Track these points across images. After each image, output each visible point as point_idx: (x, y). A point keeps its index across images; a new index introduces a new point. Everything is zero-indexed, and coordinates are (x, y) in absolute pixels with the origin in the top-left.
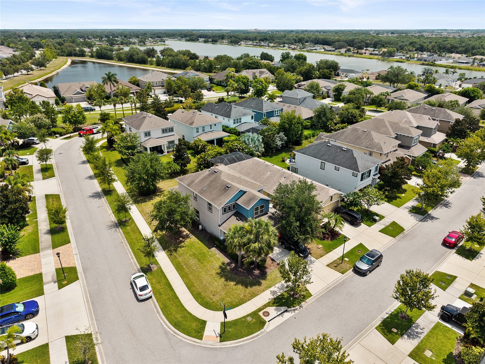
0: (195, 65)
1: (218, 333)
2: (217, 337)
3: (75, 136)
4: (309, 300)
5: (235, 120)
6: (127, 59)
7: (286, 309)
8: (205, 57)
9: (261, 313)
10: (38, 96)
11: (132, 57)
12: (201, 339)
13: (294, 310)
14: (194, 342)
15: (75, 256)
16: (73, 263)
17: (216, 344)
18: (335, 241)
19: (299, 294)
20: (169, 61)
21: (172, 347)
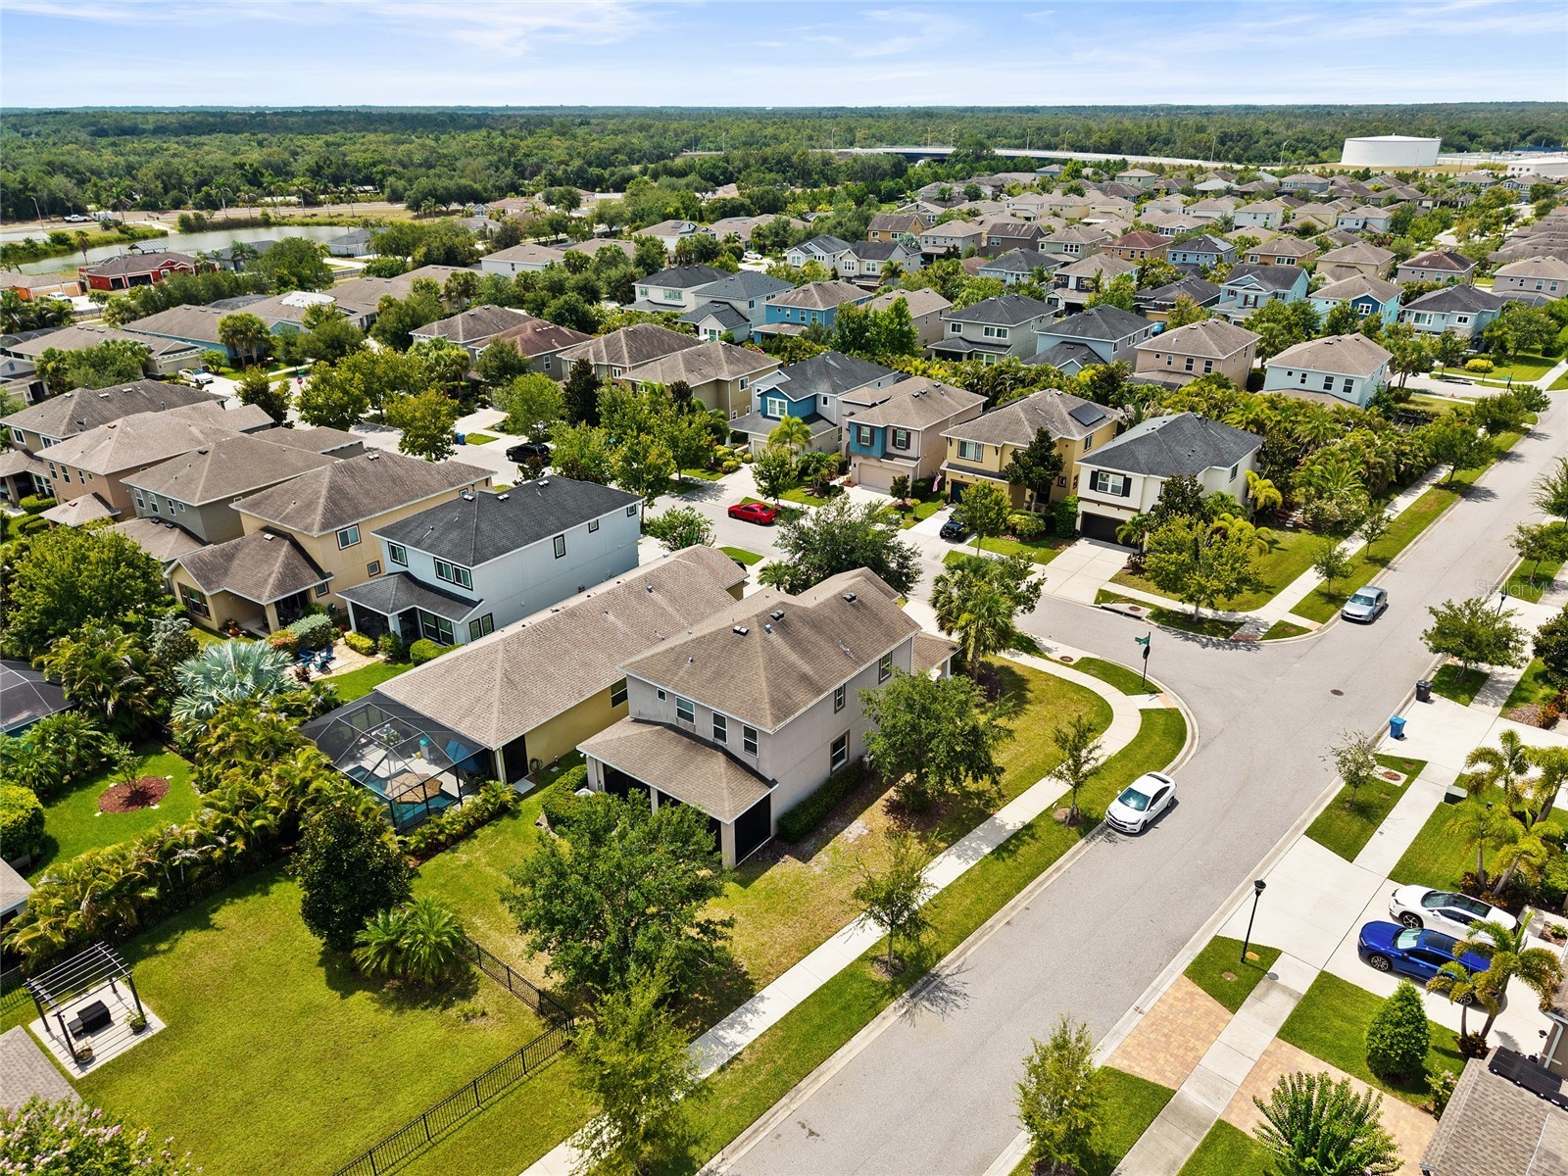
15: (1146, 1010)
16: (1178, 989)
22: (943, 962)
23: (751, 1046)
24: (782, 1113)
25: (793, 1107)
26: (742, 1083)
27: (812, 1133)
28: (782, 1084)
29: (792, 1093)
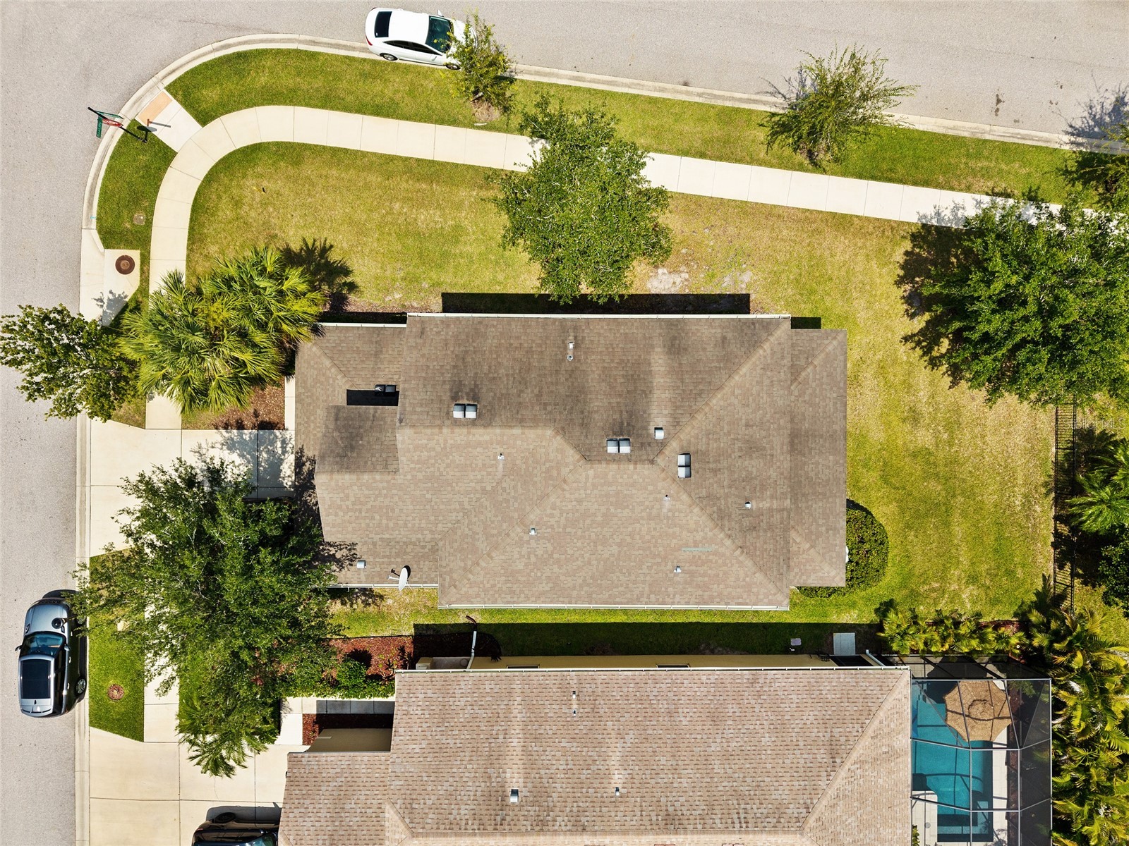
1: (156, 130)
9: (135, 255)
12: (168, 88)
14: (174, 71)
17: (134, 108)
21: (192, 21)
22: (773, 110)
23: (968, 189)
24: (998, 132)
25: (987, 128)
26: (1000, 171)
27: (999, 101)
28: (979, 147)
29: (979, 136)
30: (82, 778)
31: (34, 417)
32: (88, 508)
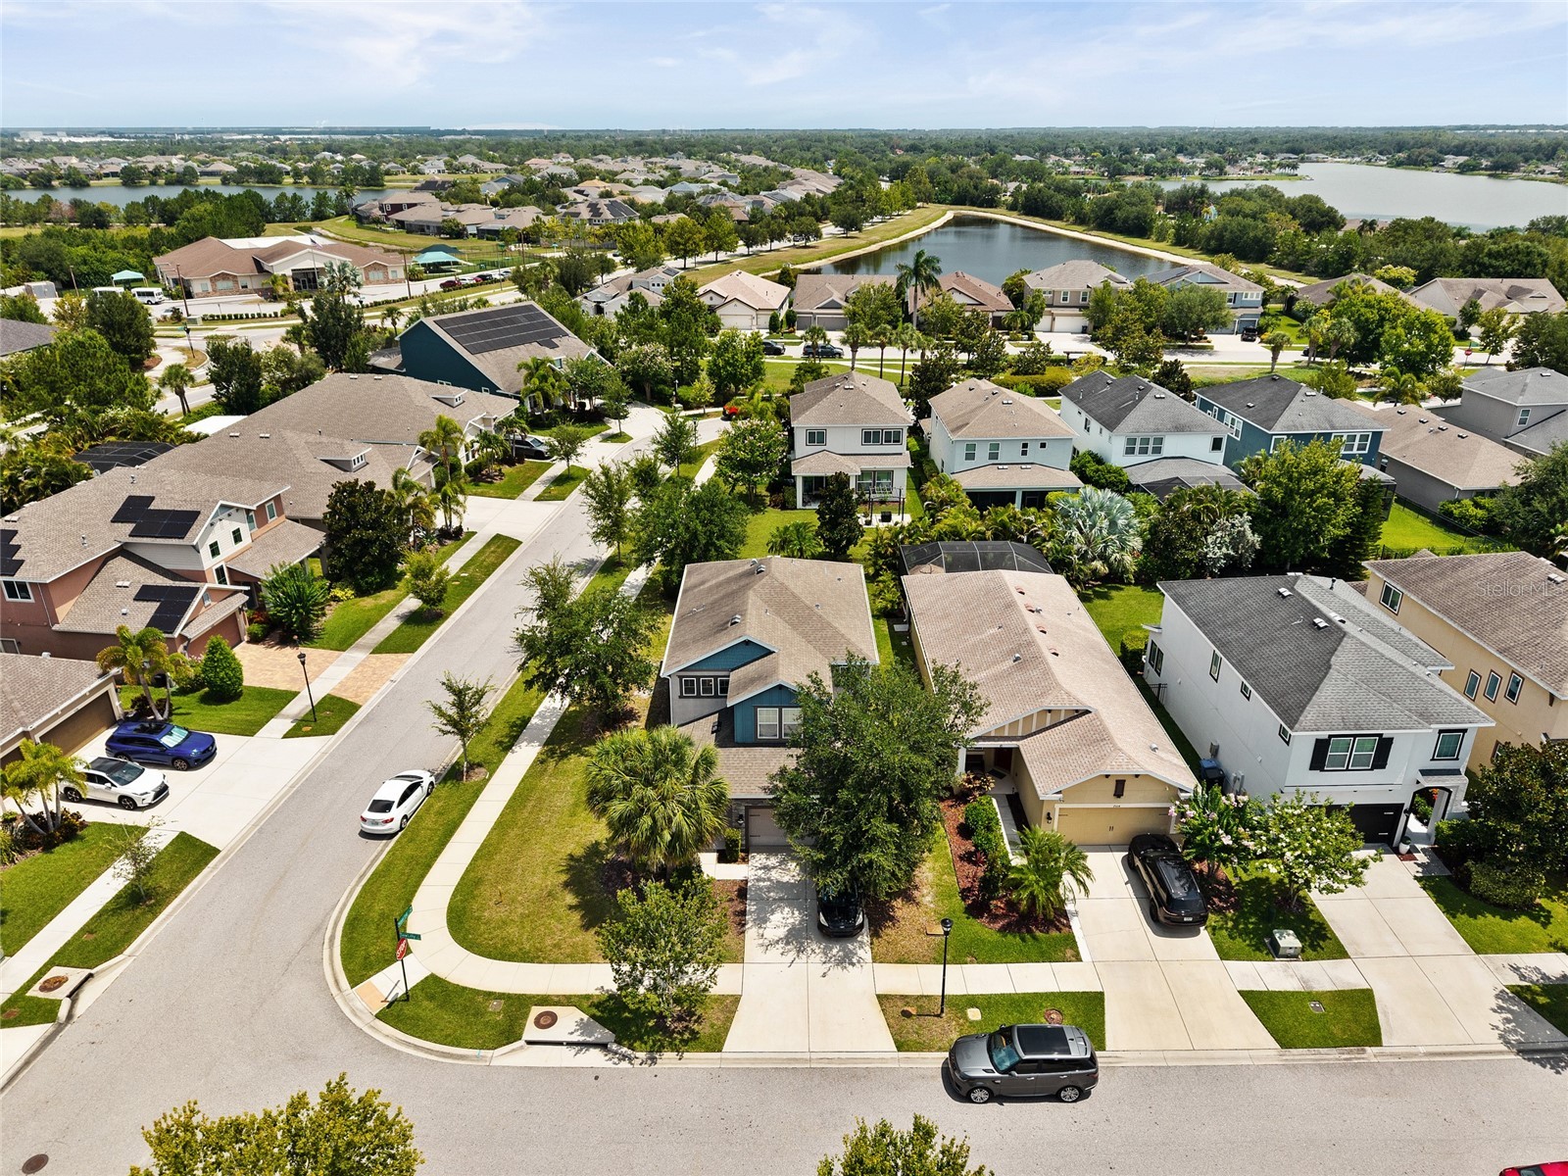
0: (1294, 247)
1: (397, 994)
2: (385, 1001)
3: (716, 415)
4: (695, 1059)
5: (1132, 441)
6: (1097, 218)
7: (604, 1041)
8: (1365, 222)
9: (535, 1011)
10: (735, 302)
11: (1112, 213)
12: (354, 983)
13: (624, 1057)
15: (388, 682)
16: (364, 696)
17: (363, 1016)
18: (1013, 940)
19: (685, 1024)
20: (1212, 232)
21: (289, 964)
30: (1173, 1059)
31: (721, 1112)
32: (836, 1055)
